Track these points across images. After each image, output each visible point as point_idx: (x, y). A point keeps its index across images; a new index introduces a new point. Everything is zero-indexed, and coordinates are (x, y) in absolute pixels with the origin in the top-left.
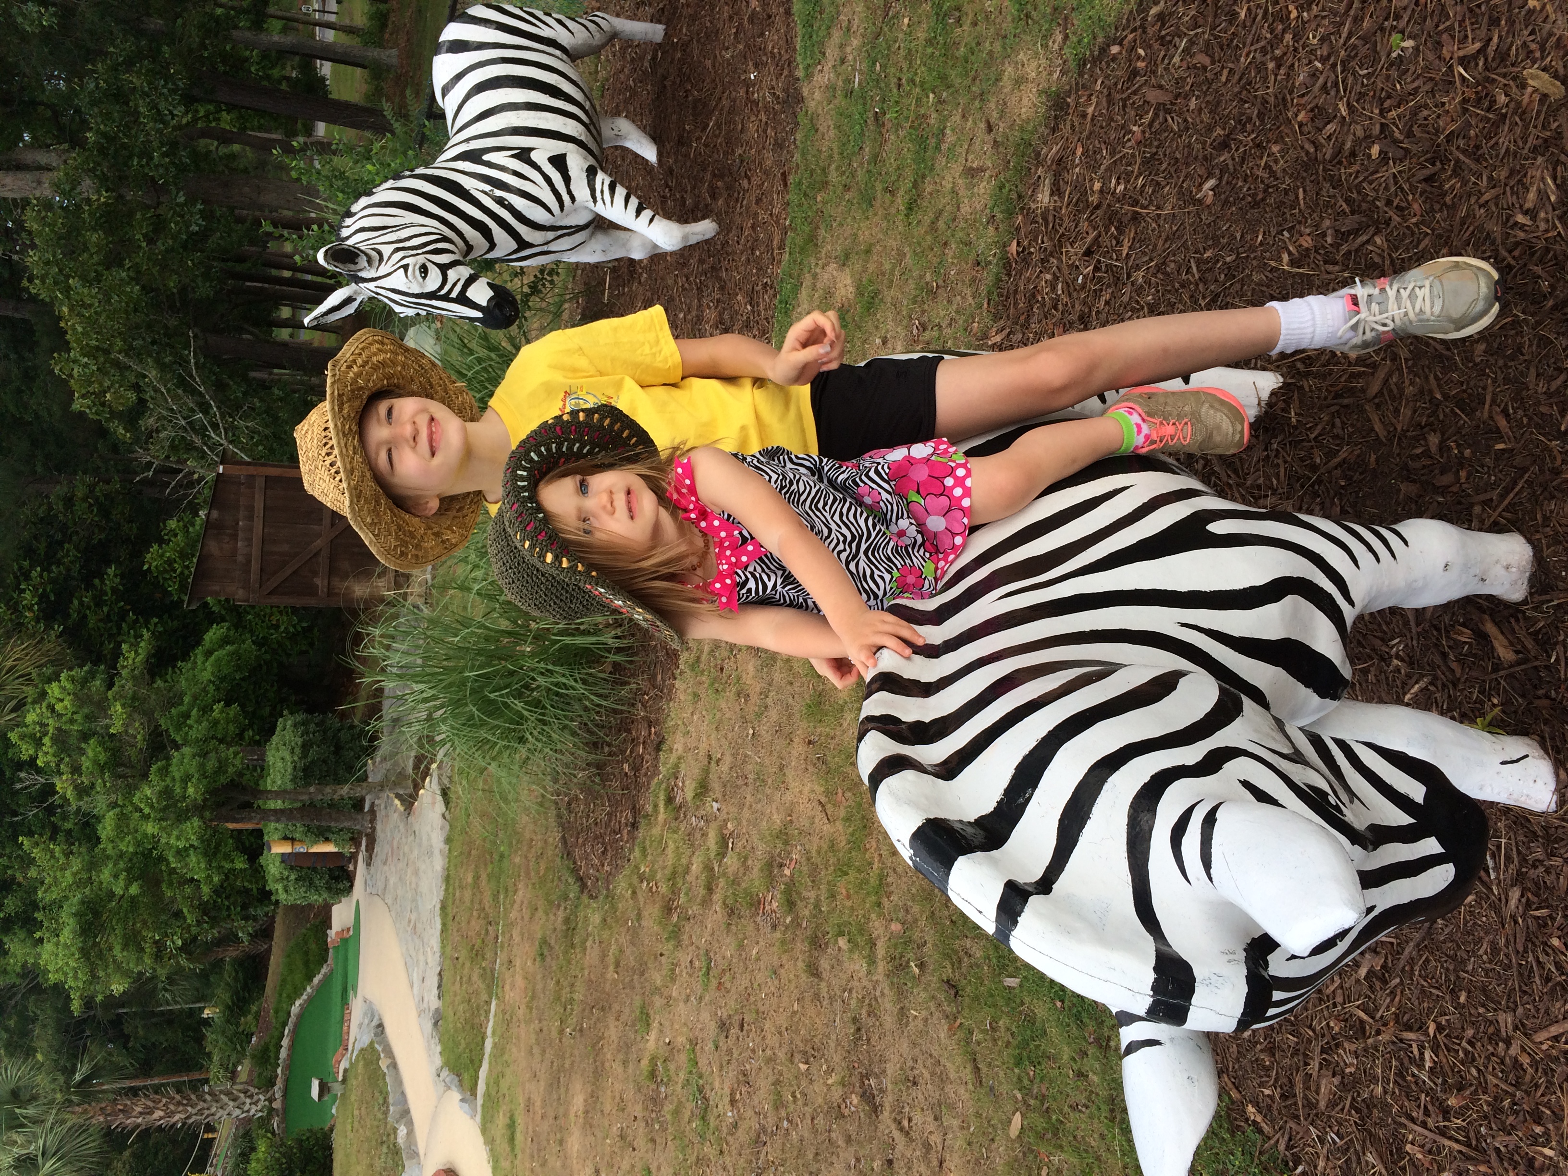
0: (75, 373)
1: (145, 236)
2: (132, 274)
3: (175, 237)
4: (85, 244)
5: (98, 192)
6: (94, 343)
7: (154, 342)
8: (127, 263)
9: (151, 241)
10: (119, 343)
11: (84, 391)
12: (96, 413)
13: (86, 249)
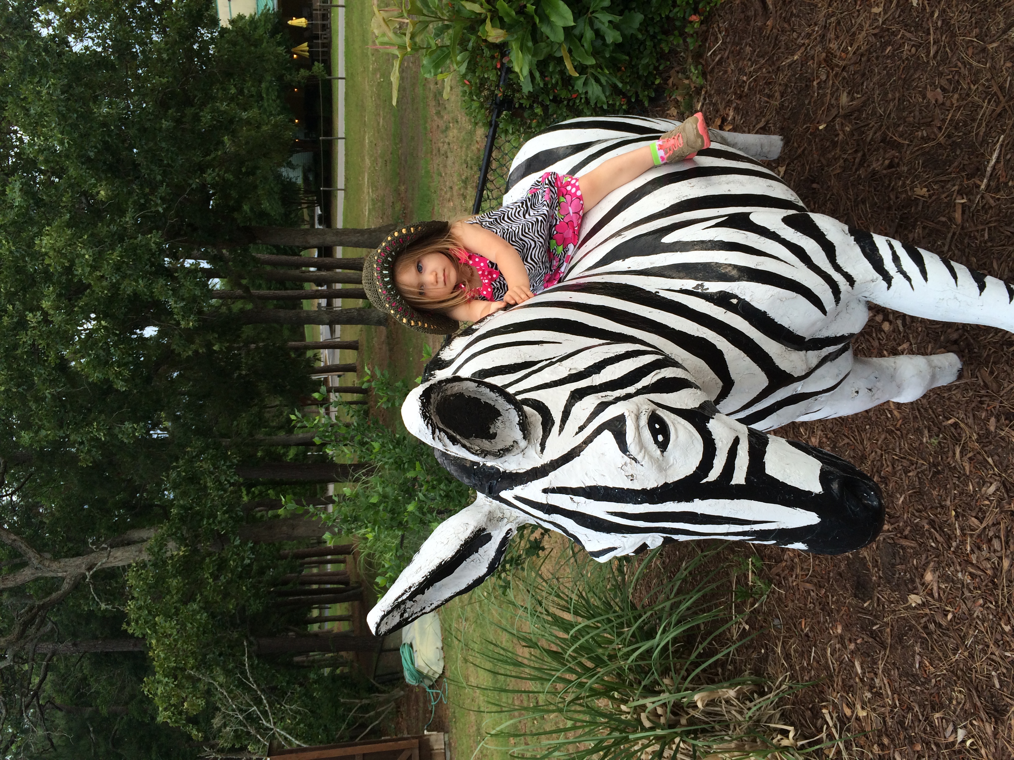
0: (159, 692)
1: (211, 574)
2: (201, 605)
3: (232, 572)
4: (168, 589)
5: (179, 549)
6: (173, 664)
7: (220, 655)
8: (198, 597)
9: (216, 578)
10: (192, 661)
11: (165, 706)
12: (176, 722)
13: (169, 592)
